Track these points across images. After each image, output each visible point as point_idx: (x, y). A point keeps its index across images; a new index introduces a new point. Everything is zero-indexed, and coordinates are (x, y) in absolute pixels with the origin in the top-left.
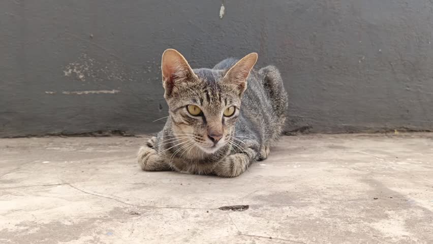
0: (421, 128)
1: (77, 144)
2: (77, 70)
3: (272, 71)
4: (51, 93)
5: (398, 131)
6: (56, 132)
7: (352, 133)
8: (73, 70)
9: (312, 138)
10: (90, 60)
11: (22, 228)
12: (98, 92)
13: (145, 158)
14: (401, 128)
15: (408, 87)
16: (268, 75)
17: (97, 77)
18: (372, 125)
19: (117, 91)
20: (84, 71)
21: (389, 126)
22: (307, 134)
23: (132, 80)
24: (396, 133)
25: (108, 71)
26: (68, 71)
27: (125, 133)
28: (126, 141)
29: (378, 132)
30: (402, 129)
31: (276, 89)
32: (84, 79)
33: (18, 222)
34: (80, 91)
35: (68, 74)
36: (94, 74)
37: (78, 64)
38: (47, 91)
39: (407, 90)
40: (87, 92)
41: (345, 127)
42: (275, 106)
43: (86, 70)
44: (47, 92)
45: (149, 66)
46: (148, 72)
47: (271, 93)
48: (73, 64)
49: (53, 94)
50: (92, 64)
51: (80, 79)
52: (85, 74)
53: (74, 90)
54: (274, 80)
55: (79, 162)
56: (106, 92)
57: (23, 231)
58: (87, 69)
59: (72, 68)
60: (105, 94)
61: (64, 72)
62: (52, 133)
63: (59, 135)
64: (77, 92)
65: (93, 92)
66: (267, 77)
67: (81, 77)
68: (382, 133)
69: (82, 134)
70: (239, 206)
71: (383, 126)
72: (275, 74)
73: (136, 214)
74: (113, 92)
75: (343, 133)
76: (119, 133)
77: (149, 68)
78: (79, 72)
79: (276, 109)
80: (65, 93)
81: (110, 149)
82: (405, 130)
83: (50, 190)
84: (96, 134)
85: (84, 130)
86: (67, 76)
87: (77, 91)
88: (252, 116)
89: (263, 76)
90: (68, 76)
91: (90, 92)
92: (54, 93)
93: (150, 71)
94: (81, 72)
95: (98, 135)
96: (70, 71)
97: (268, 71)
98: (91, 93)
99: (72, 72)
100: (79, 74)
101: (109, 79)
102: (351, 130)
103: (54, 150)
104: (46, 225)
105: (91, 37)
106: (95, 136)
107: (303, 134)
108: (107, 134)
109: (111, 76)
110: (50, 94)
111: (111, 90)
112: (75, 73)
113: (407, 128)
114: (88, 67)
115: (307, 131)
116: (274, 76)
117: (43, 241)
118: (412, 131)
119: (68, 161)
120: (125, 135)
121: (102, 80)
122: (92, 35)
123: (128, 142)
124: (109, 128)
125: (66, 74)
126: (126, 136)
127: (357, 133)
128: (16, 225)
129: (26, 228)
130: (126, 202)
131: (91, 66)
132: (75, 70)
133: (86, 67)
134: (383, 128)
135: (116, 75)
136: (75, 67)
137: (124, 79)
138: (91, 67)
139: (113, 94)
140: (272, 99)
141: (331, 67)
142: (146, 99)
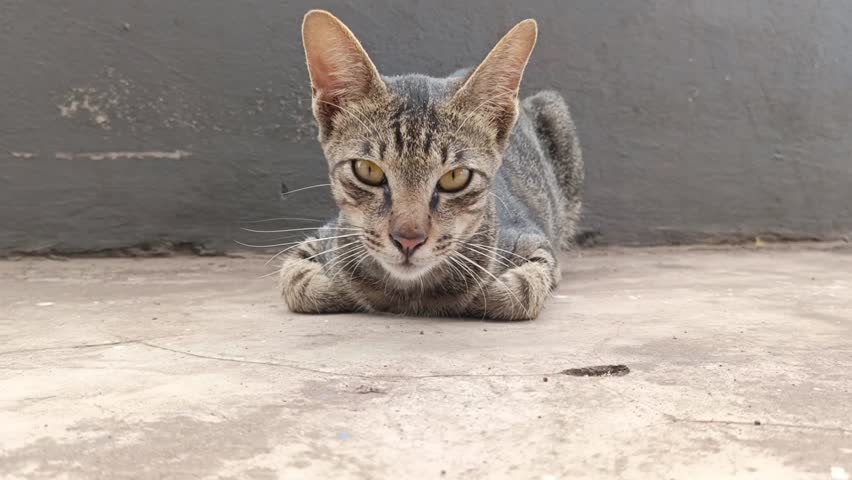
0: (801, 233)
1: (97, 272)
2: (92, 103)
3: (551, 103)
4: (28, 155)
5: (764, 240)
6: (38, 248)
7: (678, 244)
8: (82, 104)
9: (606, 255)
10: (123, 81)
11: (91, 435)
12: (140, 155)
13: (300, 284)
14: (766, 234)
15: (779, 153)
16: (543, 112)
17: (137, 121)
18: (714, 229)
19: (186, 154)
20: (107, 106)
21: (746, 230)
22: (591, 246)
23: (220, 130)
24: (759, 243)
25: (164, 108)
26: (68, 105)
27: (204, 248)
28: (211, 264)
29: (724, 242)
30: (767, 236)
31: (562, 141)
32: (110, 125)
33: (71, 422)
34: (98, 151)
35: (69, 112)
36: (132, 115)
37: (93, 90)
38: (18, 151)
39: (777, 159)
40: (114, 155)
41: (665, 232)
42: (562, 177)
43: (112, 105)
44: (17, 154)
45: (259, 99)
46: (257, 111)
47: (551, 149)
48: (81, 90)
49: (32, 158)
50: (127, 91)
51: (98, 126)
52: (111, 113)
53: (82, 151)
54: (558, 120)
55: (130, 302)
56: (159, 155)
57: (99, 442)
58: (115, 101)
59: (80, 98)
60: (157, 159)
61: (60, 107)
62: (29, 250)
63: (45, 255)
64: (89, 154)
65: (130, 155)
66: (541, 115)
67: (101, 119)
68: (734, 243)
69: (103, 251)
70: (602, 367)
71: (733, 231)
72: (558, 108)
73: (371, 391)
74: (176, 155)
75: (661, 245)
76: (189, 247)
77: (260, 102)
78: (96, 108)
79: (562, 182)
80: (60, 155)
81: (182, 278)
82: (775, 238)
83: (100, 355)
84: (135, 251)
85: (106, 243)
86: (66, 117)
87: (92, 151)
88: (529, 194)
89: (533, 114)
90: (69, 116)
91: (122, 154)
92: (35, 155)
93: (260, 109)
94: (101, 109)
95: (143, 252)
96: (74, 106)
97: (543, 104)
98: (124, 157)
99: (79, 107)
100: (96, 113)
101: (168, 125)
102: (675, 240)
103: (47, 282)
104: (155, 425)
105: (125, 29)
106: (134, 256)
107: (584, 248)
108: (160, 250)
109: (172, 120)
110: (22, 157)
111: (172, 151)
112: (86, 110)
113: (777, 235)
114: (118, 97)
115: (590, 241)
116: (557, 112)
117: (174, 460)
118: (785, 239)
119: (101, 300)
120: (203, 252)
121: (150, 127)
122: (127, 25)
123: (216, 266)
124: (167, 238)
125: (65, 111)
126: (207, 255)
127: (687, 244)
128: (68, 430)
129: (102, 433)
130: (322, 370)
131: (124, 94)
132: (86, 104)
133: (113, 98)
134: (734, 235)
135: (183, 119)
136: (87, 97)
137: (203, 128)
138: (126, 98)
139: (174, 160)
140: (555, 161)
141: (636, 110)
142: (252, 172)
